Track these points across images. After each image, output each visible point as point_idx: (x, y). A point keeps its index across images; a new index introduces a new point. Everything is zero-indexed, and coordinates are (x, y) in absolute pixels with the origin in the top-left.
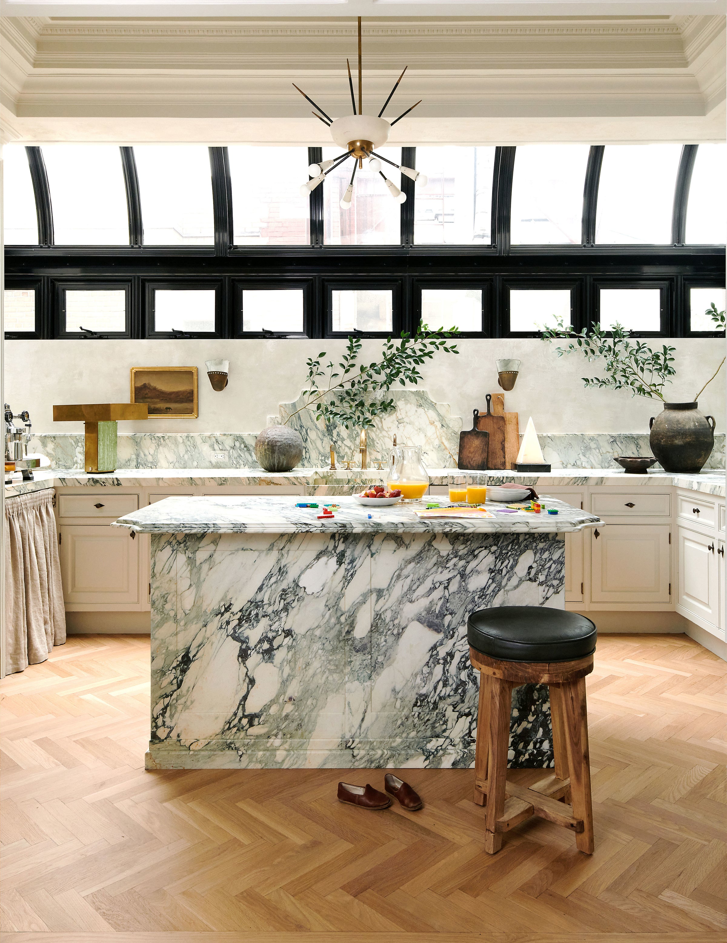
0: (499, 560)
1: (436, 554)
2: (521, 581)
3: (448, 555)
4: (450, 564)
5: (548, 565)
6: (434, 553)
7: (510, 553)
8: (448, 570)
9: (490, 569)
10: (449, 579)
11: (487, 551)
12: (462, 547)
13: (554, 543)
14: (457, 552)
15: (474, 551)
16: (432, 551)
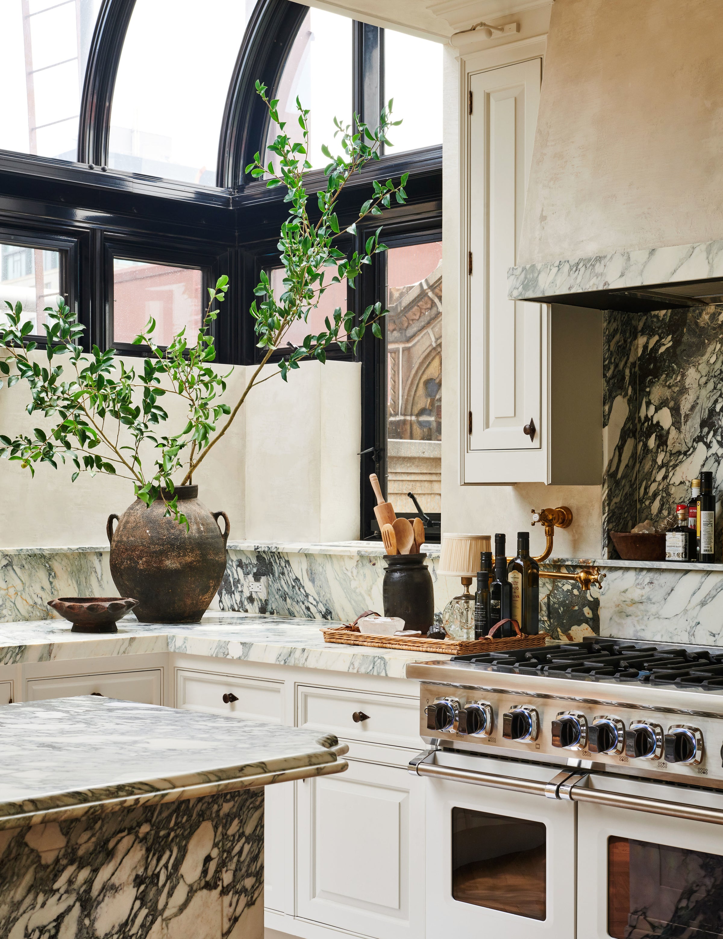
0: (154, 855)
1: (33, 863)
2: (192, 892)
3: (57, 861)
4: (61, 883)
5: (237, 849)
6: (29, 860)
7: (172, 834)
8: (57, 896)
9: (137, 876)
10: (58, 917)
11: (131, 838)
12: (85, 836)
13: (247, 800)
14: (74, 851)
15: (108, 841)
16: (25, 858)
